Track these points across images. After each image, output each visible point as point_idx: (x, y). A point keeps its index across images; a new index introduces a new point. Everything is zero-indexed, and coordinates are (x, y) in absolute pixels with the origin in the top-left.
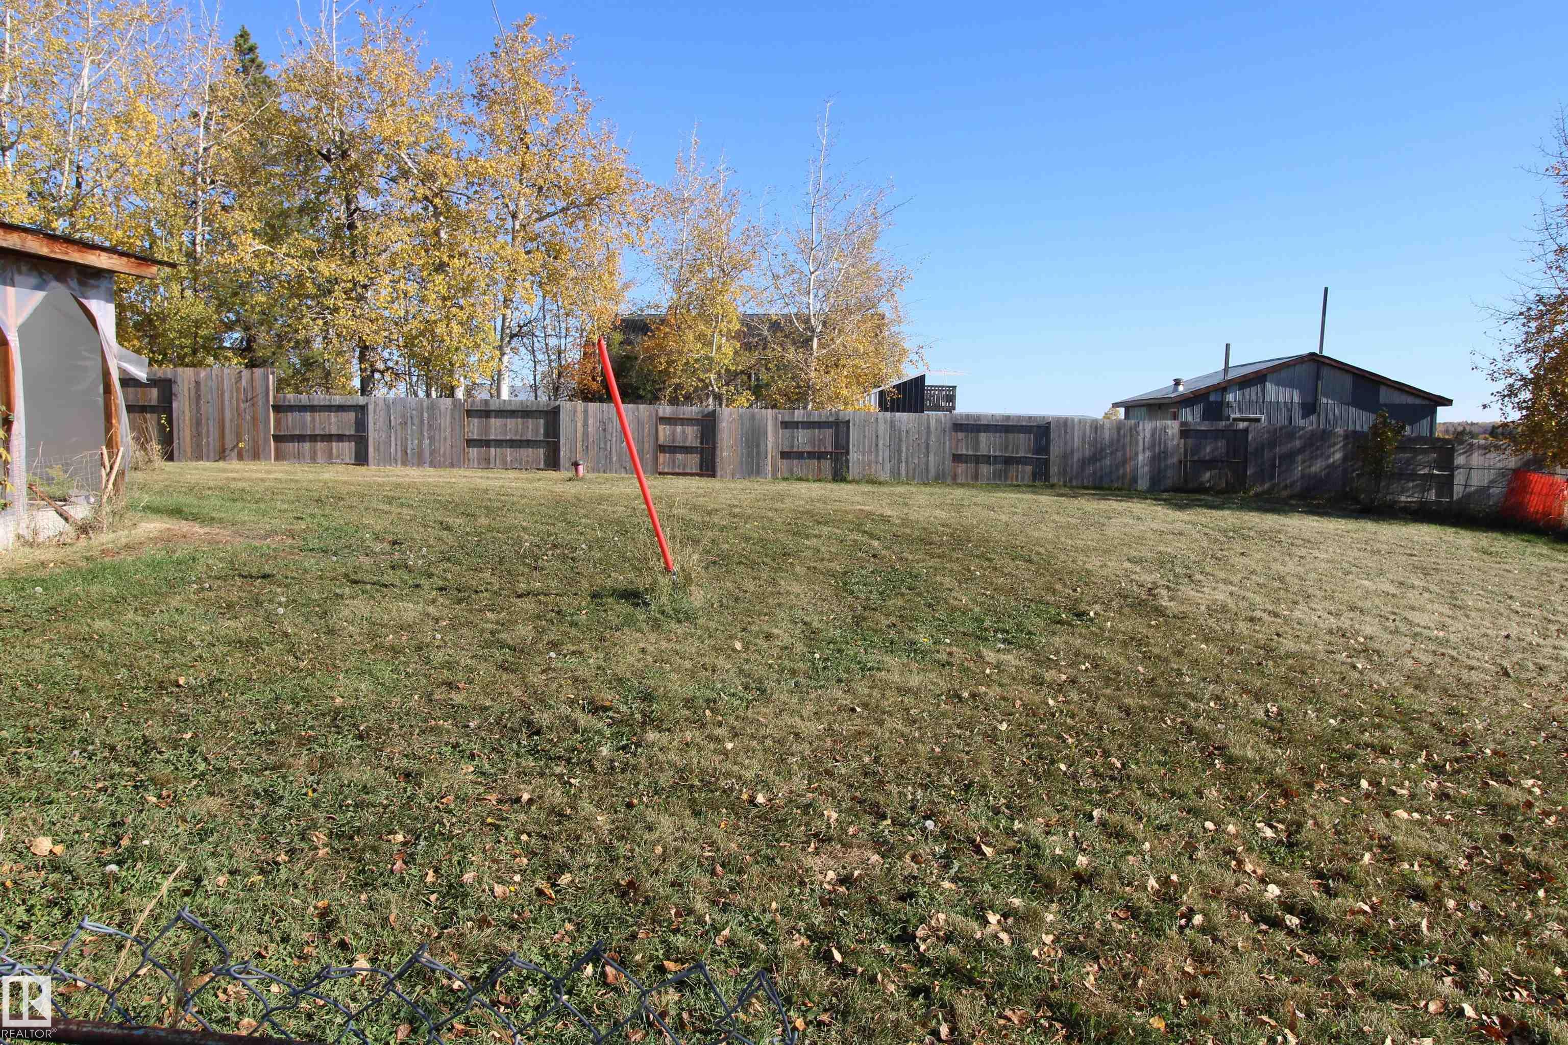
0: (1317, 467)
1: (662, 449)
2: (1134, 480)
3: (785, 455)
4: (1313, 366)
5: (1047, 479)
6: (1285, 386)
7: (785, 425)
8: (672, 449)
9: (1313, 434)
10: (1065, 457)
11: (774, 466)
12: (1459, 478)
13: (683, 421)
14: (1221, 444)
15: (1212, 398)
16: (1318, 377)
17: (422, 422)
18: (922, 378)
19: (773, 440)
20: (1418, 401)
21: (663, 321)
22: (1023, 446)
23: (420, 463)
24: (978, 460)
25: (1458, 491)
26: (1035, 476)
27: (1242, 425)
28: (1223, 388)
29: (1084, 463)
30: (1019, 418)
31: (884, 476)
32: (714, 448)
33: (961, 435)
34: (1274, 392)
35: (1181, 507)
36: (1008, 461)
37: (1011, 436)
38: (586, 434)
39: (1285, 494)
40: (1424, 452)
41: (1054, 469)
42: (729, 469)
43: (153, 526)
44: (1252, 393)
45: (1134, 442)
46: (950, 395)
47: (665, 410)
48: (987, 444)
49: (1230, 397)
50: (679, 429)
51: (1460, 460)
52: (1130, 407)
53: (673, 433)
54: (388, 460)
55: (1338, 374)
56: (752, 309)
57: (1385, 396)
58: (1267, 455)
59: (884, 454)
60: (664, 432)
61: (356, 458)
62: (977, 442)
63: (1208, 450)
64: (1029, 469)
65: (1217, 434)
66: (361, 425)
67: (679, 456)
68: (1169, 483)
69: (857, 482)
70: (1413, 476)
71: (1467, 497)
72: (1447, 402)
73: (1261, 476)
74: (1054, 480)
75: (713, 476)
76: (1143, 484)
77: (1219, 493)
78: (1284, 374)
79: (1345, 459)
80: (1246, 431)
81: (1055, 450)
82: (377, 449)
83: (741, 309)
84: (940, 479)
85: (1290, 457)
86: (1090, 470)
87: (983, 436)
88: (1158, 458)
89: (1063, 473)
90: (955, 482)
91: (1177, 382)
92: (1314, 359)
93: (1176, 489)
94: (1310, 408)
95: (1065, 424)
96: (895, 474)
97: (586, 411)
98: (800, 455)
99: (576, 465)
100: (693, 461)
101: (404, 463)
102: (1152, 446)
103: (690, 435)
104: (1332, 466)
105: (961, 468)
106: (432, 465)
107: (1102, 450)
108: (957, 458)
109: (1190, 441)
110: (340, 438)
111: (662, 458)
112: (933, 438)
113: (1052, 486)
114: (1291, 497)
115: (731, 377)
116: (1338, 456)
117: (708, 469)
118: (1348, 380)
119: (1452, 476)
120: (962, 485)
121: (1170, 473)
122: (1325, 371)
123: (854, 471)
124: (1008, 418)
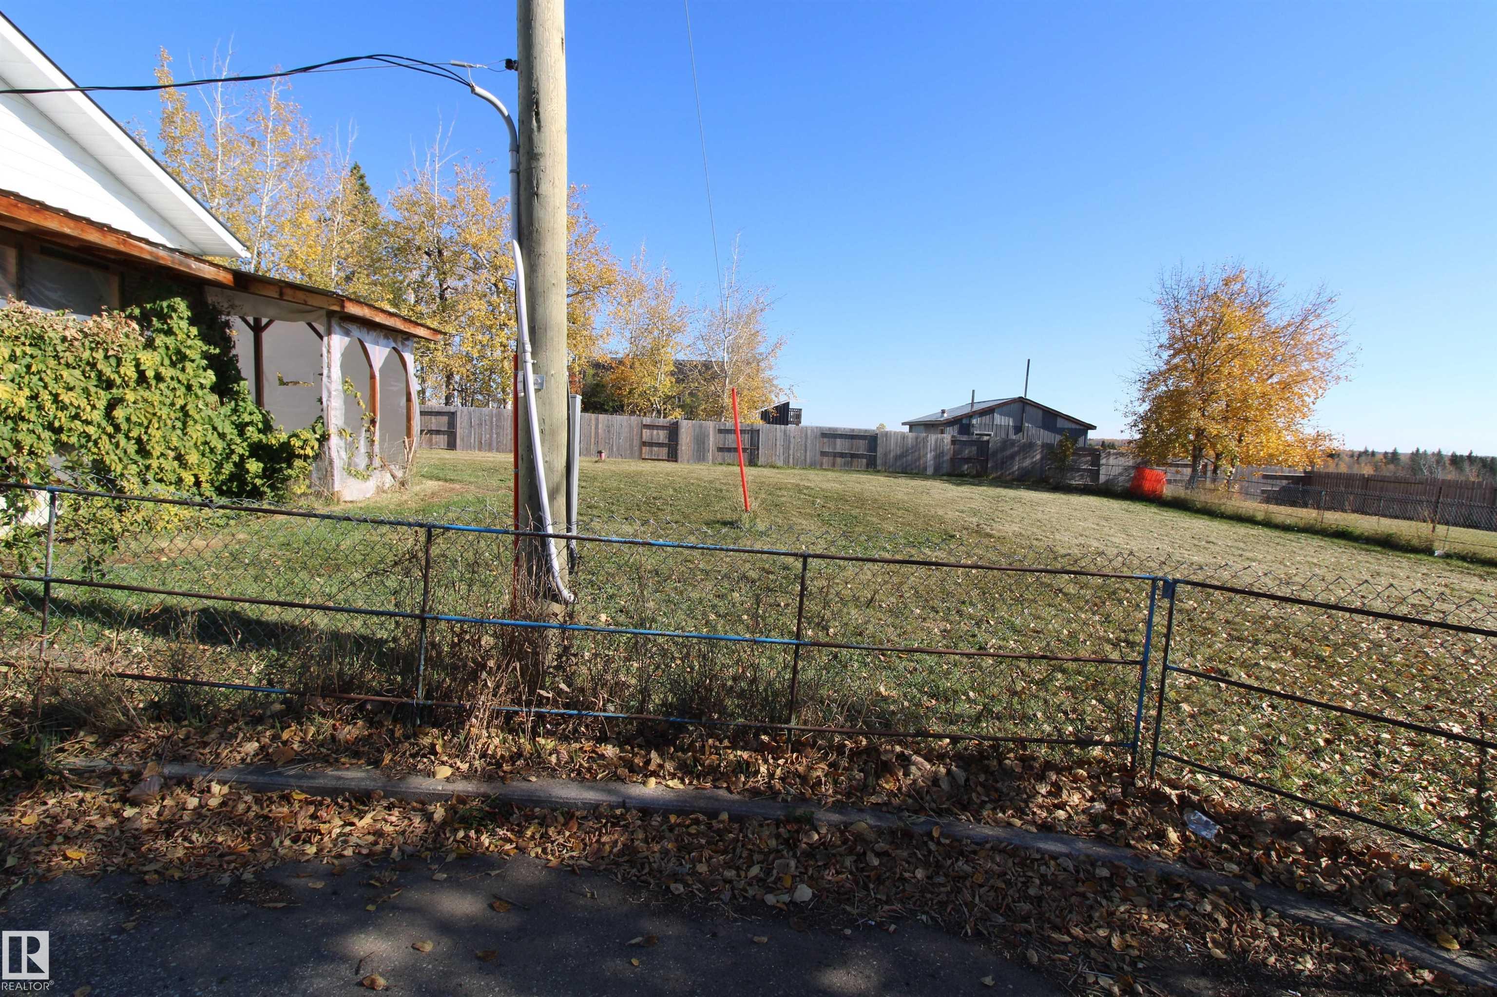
0: (1027, 463)
1: (644, 444)
2: (925, 469)
3: (720, 449)
4: (1021, 404)
5: (875, 466)
6: (1005, 415)
7: (720, 431)
8: (651, 444)
9: (1024, 444)
10: (886, 455)
11: (713, 456)
12: (1103, 470)
13: (658, 427)
14: (974, 448)
15: (964, 421)
16: (1023, 411)
17: (492, 423)
18: (787, 405)
19: (712, 440)
20: (1078, 427)
21: (621, 362)
22: (861, 447)
23: (490, 449)
24: (835, 455)
25: (1102, 479)
26: (868, 466)
27: (986, 438)
28: (970, 416)
29: (897, 458)
30: (860, 430)
31: (780, 463)
32: (677, 445)
33: (825, 440)
34: (999, 419)
35: (958, 485)
36: (853, 456)
37: (854, 441)
38: (597, 433)
39: (1008, 478)
40: (1085, 456)
41: (879, 462)
42: (686, 458)
43: (431, 485)
44: (986, 419)
45: (925, 446)
46: (798, 415)
47: (647, 420)
48: (840, 446)
49: (974, 421)
50: (655, 432)
51: (1103, 461)
52: (912, 425)
53: (652, 435)
54: (468, 447)
55: (1035, 409)
56: (681, 357)
57: (1060, 423)
58: (999, 456)
59: (780, 450)
60: (646, 433)
61: (449, 445)
62: (835, 444)
63: (966, 453)
64: (864, 461)
65: (972, 443)
66: (452, 424)
67: (655, 449)
68: (945, 471)
69: (764, 467)
70: (1079, 470)
71: (1107, 481)
72: (1093, 428)
73: (995, 468)
74: (879, 468)
75: (676, 461)
76: (930, 471)
77: (973, 477)
78: (1005, 408)
79: (1042, 459)
80: (988, 442)
81: (880, 451)
82: (462, 440)
83: (673, 358)
84: (813, 465)
85: (1012, 457)
86: (898, 464)
87: (838, 441)
88: (939, 456)
89: (885, 463)
90: (821, 467)
91: (943, 412)
92: (1023, 402)
93: (949, 475)
94: (1018, 429)
95: (887, 434)
96: (787, 462)
97: (597, 419)
98: (729, 450)
99: (600, 453)
100: (665, 450)
101: (480, 449)
102: (935, 450)
103: (662, 436)
104: (1035, 463)
105: (825, 459)
106: (498, 450)
107: (907, 451)
108: (823, 454)
109: (957, 447)
110: (438, 432)
111: (645, 449)
112: (809, 442)
113: (878, 471)
114: (1013, 480)
115: (668, 399)
116: (1038, 457)
117: (673, 456)
118: (1040, 412)
119: (1098, 470)
120: (825, 470)
121: (945, 465)
122: (1028, 408)
123: (762, 460)
124: (853, 430)
